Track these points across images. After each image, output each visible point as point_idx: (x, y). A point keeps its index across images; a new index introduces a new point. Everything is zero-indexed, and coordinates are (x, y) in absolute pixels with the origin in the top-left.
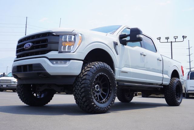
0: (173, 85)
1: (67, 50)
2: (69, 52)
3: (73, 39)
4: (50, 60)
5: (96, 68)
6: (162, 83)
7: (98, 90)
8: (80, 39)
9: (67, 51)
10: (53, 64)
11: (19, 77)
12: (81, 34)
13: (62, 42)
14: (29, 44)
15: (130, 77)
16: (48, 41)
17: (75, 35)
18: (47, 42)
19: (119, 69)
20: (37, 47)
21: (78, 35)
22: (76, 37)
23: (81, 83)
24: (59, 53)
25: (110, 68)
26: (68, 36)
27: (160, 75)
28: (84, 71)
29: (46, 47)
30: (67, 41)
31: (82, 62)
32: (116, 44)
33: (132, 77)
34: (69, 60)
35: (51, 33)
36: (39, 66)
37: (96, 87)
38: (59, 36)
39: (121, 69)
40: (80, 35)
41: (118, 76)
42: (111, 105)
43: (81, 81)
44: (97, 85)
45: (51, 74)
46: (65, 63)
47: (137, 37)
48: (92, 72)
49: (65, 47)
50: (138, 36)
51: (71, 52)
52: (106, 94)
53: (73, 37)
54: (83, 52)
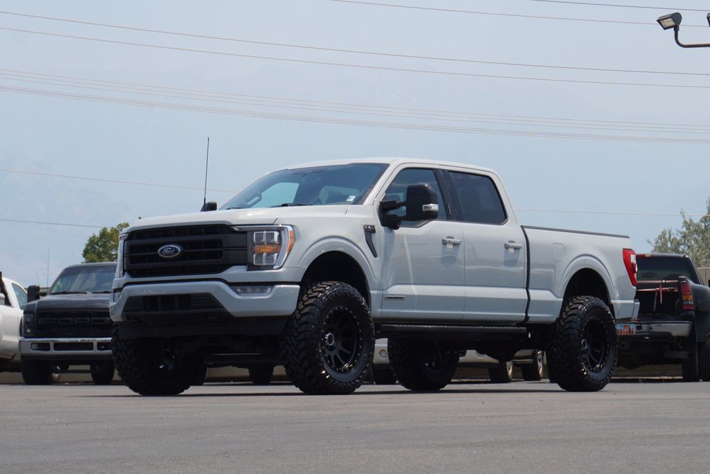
0: (571, 321)
1: (264, 263)
2: (271, 267)
3: (276, 239)
4: (231, 285)
5: (327, 297)
6: (527, 318)
7: (333, 344)
8: (291, 237)
9: (266, 266)
10: (238, 293)
12: (291, 226)
13: (254, 244)
14: (173, 248)
15: (414, 309)
16: (224, 246)
17: (280, 230)
18: (221, 247)
19: (381, 292)
21: (285, 229)
22: (282, 232)
23: (298, 331)
24: (248, 270)
25: (357, 293)
26: (265, 232)
27: (520, 293)
28: (302, 306)
29: (217, 258)
30: (263, 243)
31: (298, 286)
32: (369, 231)
33: (417, 309)
34: (272, 284)
35: (228, 226)
36: (208, 300)
37: (326, 338)
38: (245, 232)
39: (384, 292)
40: (290, 229)
41: (380, 310)
42: (361, 377)
43: (296, 326)
44: (329, 334)
45: (236, 316)
46: (263, 291)
47: (424, 210)
48: (319, 308)
49: (260, 255)
50: (426, 207)
51: (275, 267)
52: (349, 353)
53: (276, 234)
54: (299, 266)
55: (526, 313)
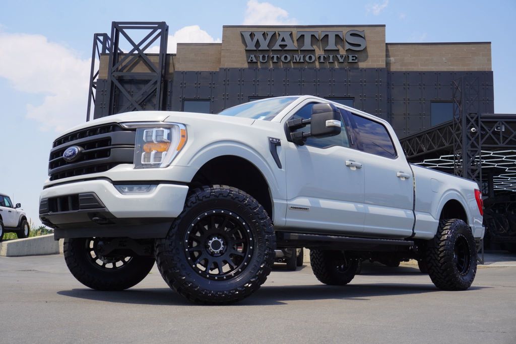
1: (152, 162)
2: (158, 166)
3: (165, 137)
4: (116, 183)
6: (414, 234)
8: (183, 136)
9: (155, 165)
10: (121, 192)
11: (54, 223)
12: (185, 125)
13: (143, 143)
16: (112, 143)
17: (170, 127)
18: (111, 145)
19: (285, 202)
20: (91, 156)
21: (176, 127)
22: (173, 131)
24: (135, 168)
26: (154, 130)
27: (409, 214)
29: (107, 156)
30: (152, 142)
31: (187, 187)
34: (157, 183)
35: (119, 123)
36: (91, 199)
38: (134, 130)
39: (289, 202)
40: (182, 127)
41: (283, 219)
44: (214, 240)
45: (118, 216)
46: (148, 190)
47: (327, 125)
49: (149, 153)
50: (329, 122)
51: (161, 166)
53: (166, 132)
54: (189, 165)
55: (413, 230)
